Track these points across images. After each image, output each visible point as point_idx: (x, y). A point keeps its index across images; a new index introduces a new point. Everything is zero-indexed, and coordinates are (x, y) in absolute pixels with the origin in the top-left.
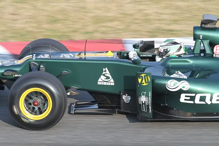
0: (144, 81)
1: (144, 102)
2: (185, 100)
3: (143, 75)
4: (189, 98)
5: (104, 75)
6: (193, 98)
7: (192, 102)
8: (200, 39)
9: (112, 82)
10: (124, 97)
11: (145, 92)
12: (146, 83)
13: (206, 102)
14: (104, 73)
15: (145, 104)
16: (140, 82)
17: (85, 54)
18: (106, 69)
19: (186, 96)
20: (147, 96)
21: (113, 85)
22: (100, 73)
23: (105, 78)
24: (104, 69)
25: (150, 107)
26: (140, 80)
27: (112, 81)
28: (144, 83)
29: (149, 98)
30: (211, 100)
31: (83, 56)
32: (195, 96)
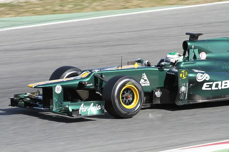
0: (184, 76)
1: (183, 92)
2: (206, 87)
3: (183, 71)
4: (208, 86)
5: (143, 79)
6: (211, 86)
7: (210, 89)
8: (192, 49)
9: (148, 84)
10: (156, 93)
11: (185, 84)
12: (185, 77)
13: (218, 88)
14: (143, 77)
15: (183, 93)
16: (181, 77)
17: (121, 67)
18: (144, 74)
19: (207, 85)
20: (186, 86)
21: (149, 85)
22: (141, 77)
23: (144, 80)
24: (143, 74)
25: (186, 95)
26: (181, 75)
27: (148, 82)
28: (184, 77)
29: (187, 88)
30: (221, 86)
31: (120, 68)
32: (213, 84)
